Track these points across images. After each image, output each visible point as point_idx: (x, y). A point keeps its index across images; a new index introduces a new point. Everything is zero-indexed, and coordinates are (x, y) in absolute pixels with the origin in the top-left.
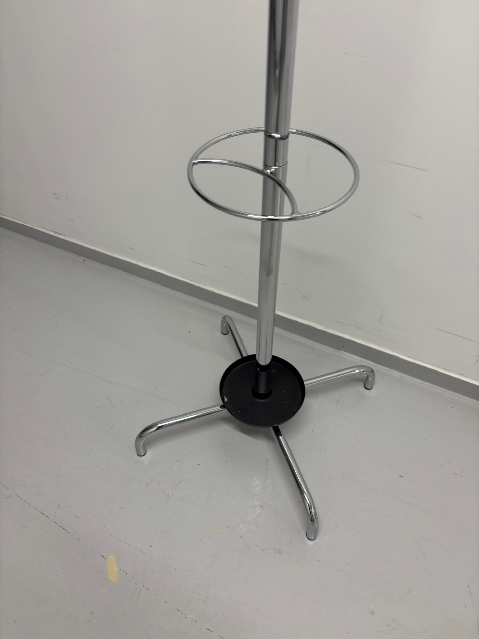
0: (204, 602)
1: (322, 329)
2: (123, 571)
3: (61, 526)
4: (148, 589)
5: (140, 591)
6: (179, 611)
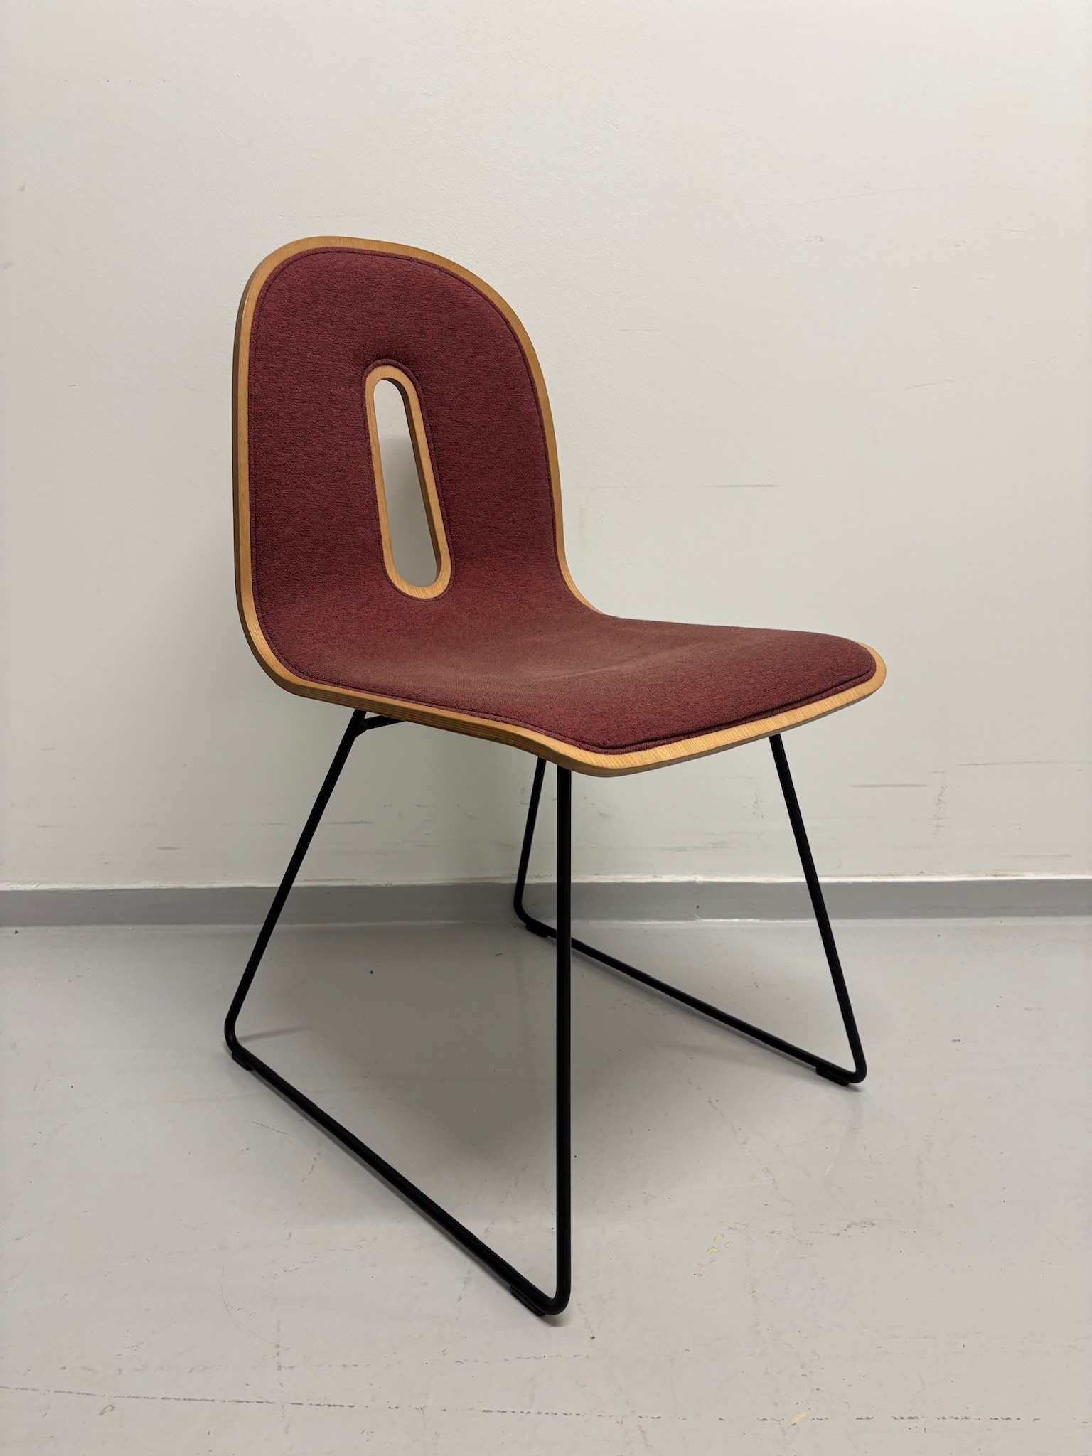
0: (805, 1375)
1: (650, 880)
2: (566, 1414)
3: (318, 1405)
4: (659, 1418)
5: (642, 1431)
6: (765, 1422)
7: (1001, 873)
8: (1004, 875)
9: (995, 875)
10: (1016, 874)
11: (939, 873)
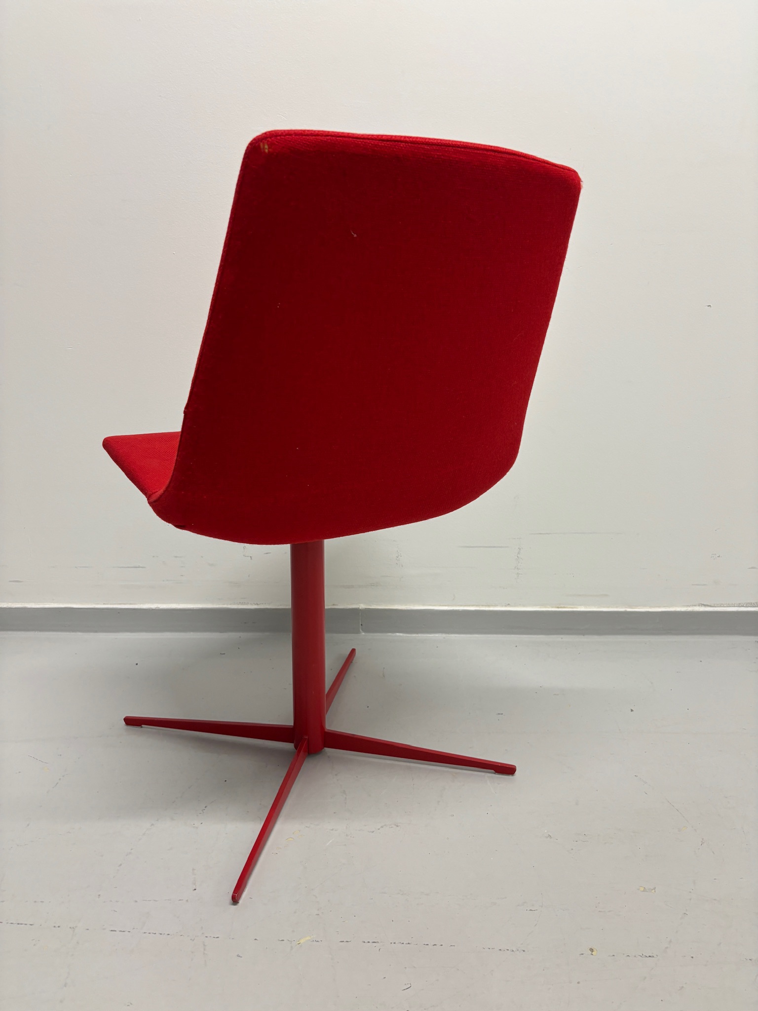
7: (563, 606)
8: (564, 607)
9: (558, 607)
10: (572, 607)
11: (520, 605)
